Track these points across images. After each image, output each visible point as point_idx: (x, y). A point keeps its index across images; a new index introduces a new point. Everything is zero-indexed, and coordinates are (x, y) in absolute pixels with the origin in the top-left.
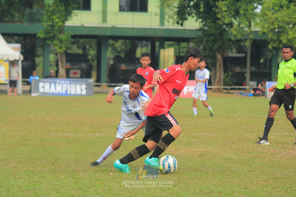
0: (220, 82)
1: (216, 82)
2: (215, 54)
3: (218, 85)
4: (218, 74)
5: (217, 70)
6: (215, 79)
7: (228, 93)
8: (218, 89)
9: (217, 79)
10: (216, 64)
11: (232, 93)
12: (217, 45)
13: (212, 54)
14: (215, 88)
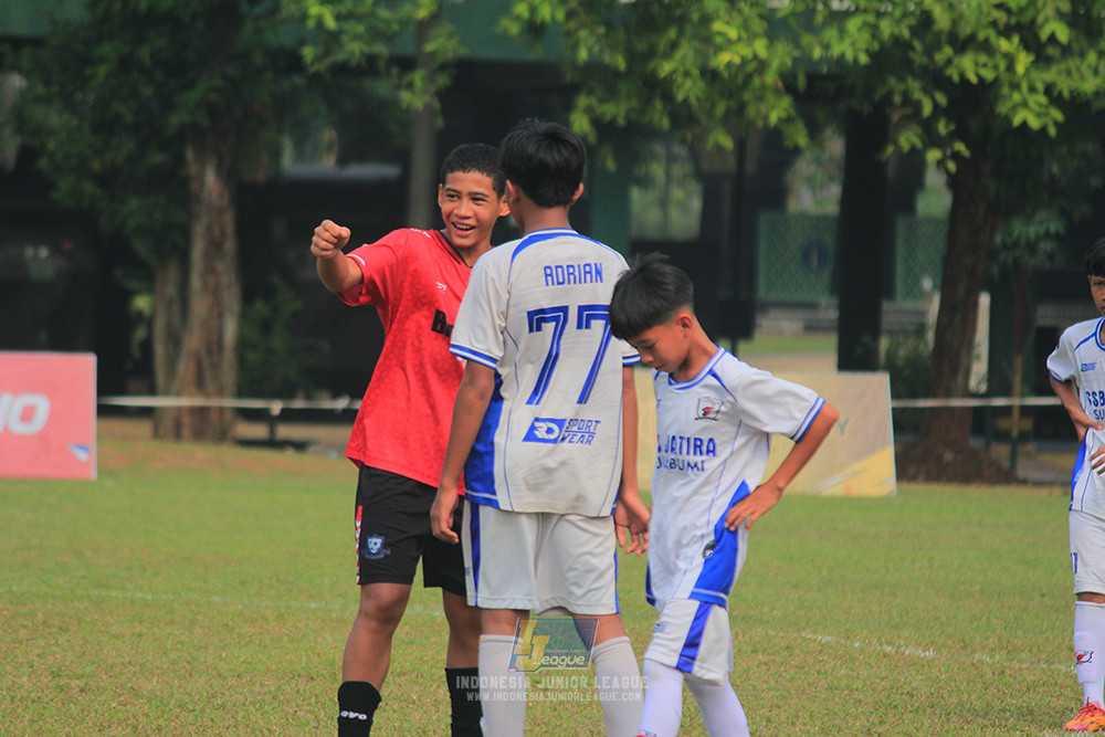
0: (216, 367)
1: (185, 367)
2: (179, 160)
3: (200, 384)
4: (200, 306)
5: (196, 282)
6: (175, 340)
7: (272, 443)
8: (201, 412)
9: (193, 341)
10: (186, 234)
11: (300, 446)
12: (192, 97)
13: (158, 158)
14: (179, 409)
